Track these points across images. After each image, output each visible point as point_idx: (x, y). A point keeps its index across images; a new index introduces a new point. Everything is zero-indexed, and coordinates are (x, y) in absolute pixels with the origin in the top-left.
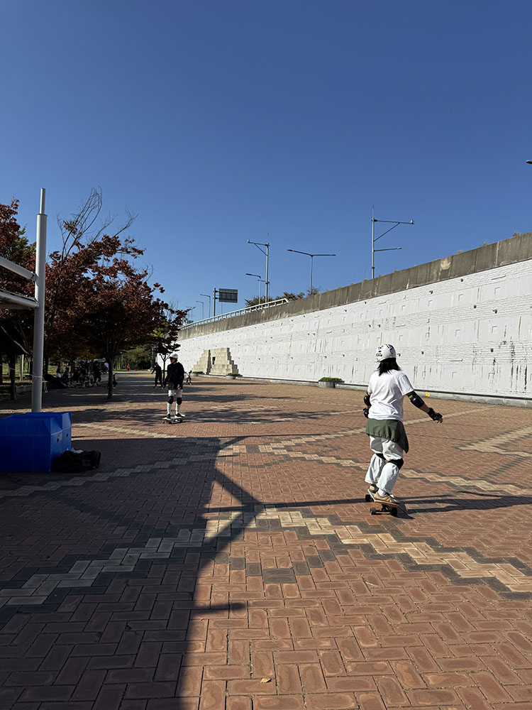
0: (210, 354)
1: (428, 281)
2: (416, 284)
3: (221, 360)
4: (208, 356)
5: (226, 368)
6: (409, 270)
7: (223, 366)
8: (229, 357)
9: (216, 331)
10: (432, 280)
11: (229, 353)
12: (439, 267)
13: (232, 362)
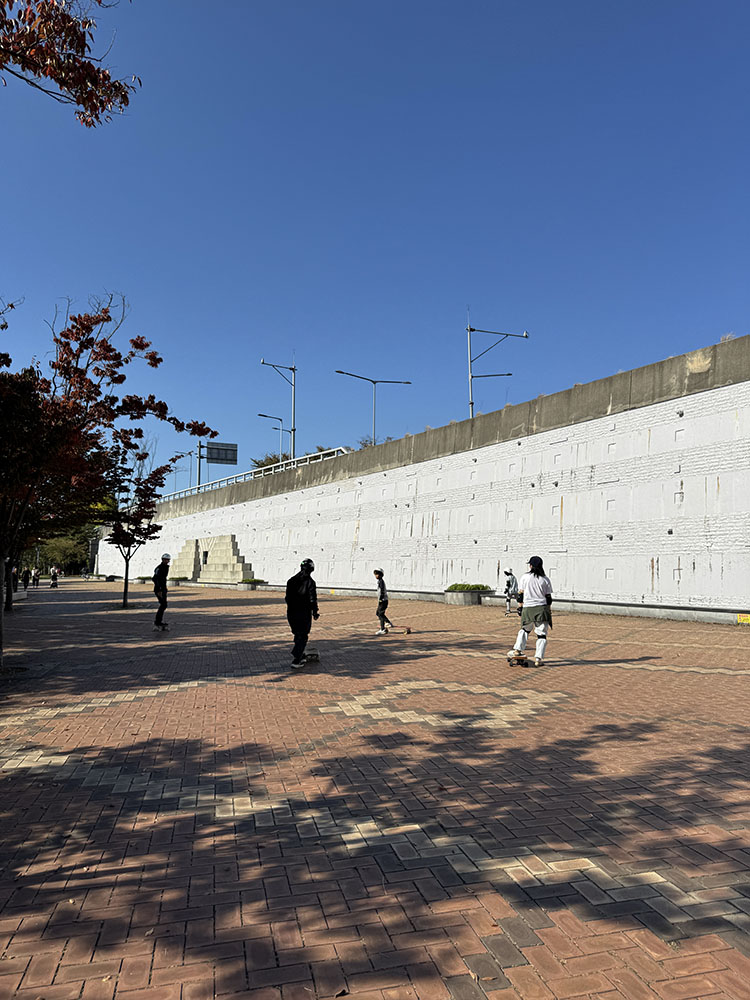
0: (197, 547)
1: (660, 395)
2: (630, 403)
3: (221, 556)
4: (194, 550)
5: (230, 569)
6: (610, 380)
7: (225, 566)
8: (236, 551)
9: (209, 508)
10: (668, 392)
11: (235, 545)
12: (683, 369)
13: (241, 560)
